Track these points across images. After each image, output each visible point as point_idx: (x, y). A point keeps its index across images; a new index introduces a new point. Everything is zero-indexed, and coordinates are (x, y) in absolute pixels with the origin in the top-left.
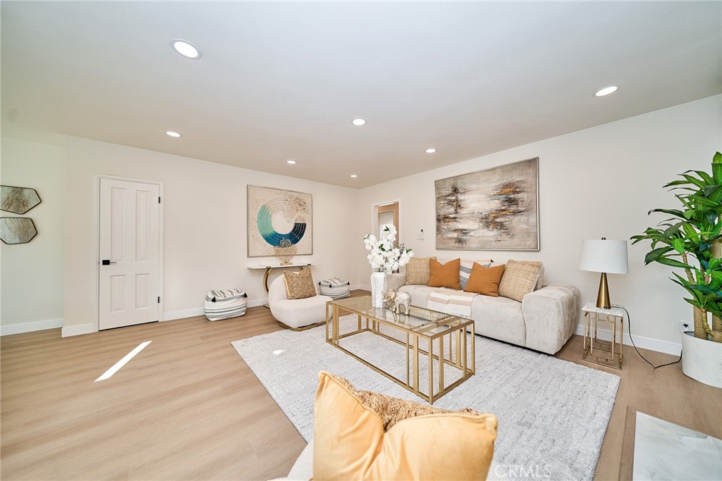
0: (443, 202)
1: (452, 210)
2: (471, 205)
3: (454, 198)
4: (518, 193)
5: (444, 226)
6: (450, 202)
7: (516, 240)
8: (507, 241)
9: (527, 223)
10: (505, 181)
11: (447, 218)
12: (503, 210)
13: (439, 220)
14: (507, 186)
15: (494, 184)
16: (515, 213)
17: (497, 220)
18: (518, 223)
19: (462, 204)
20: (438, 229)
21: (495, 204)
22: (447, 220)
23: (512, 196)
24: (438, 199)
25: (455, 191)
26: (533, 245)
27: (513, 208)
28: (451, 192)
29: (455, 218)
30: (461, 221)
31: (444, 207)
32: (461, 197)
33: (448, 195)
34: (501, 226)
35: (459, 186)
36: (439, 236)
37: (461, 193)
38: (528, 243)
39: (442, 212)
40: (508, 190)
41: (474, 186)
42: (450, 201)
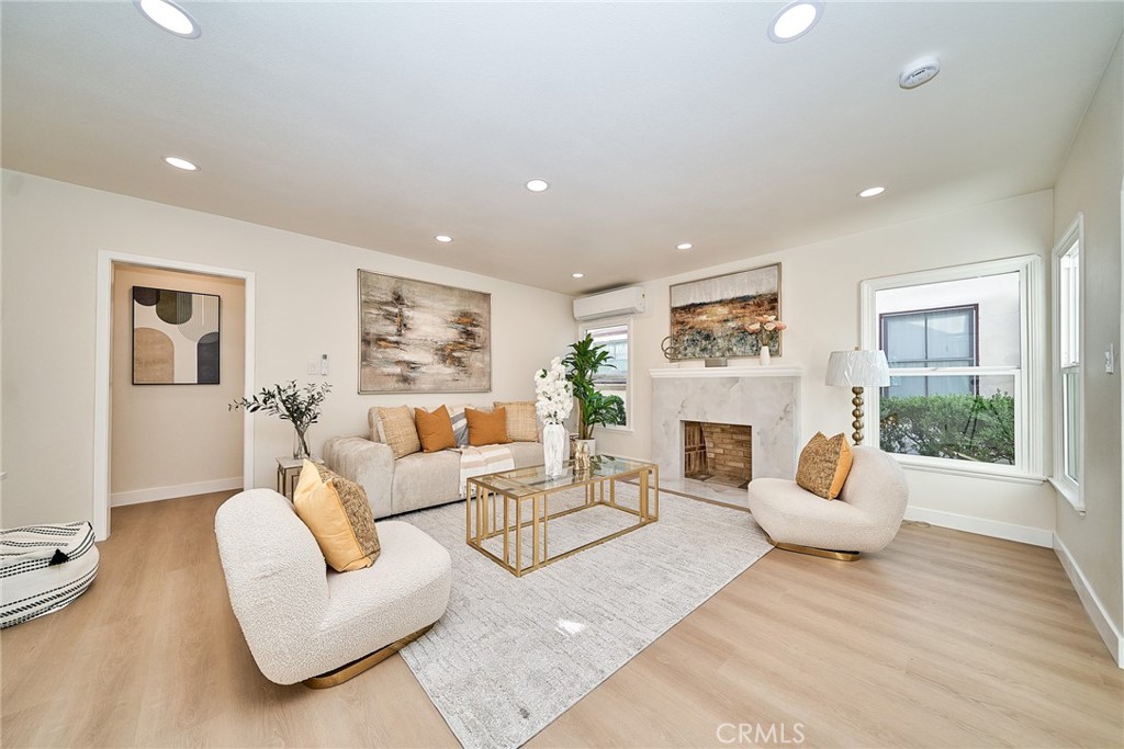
0: (375, 312)
1: (393, 329)
2: (423, 328)
3: (396, 310)
4: (475, 326)
5: (377, 353)
6: (389, 316)
7: (473, 380)
8: (465, 382)
9: (483, 362)
10: (462, 308)
11: (384, 340)
12: (461, 343)
13: (366, 341)
14: (465, 315)
15: (451, 308)
16: (473, 348)
17: (455, 354)
18: (474, 360)
19: (410, 323)
20: (365, 357)
21: (452, 334)
22: (383, 343)
23: (469, 328)
24: (365, 304)
25: (398, 300)
26: (487, 387)
27: (470, 343)
28: (390, 299)
29: (397, 343)
30: (407, 348)
31: (376, 321)
32: (407, 313)
33: (386, 303)
34: (458, 362)
35: (404, 293)
36: (367, 370)
37: (408, 306)
38: (484, 384)
39: (374, 329)
40: (466, 320)
41: (426, 302)
42: (390, 313)
